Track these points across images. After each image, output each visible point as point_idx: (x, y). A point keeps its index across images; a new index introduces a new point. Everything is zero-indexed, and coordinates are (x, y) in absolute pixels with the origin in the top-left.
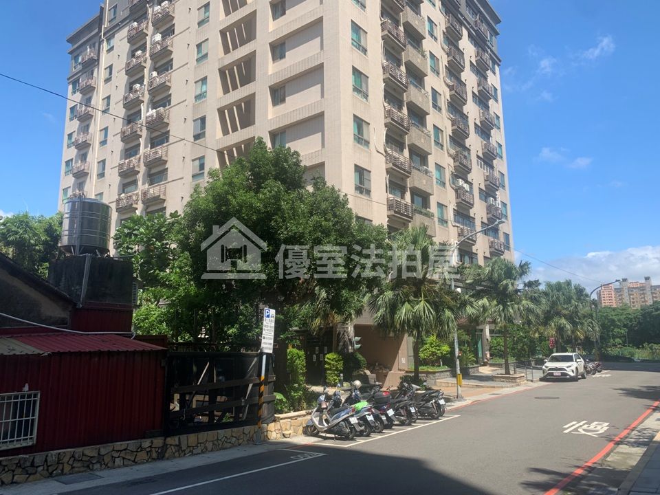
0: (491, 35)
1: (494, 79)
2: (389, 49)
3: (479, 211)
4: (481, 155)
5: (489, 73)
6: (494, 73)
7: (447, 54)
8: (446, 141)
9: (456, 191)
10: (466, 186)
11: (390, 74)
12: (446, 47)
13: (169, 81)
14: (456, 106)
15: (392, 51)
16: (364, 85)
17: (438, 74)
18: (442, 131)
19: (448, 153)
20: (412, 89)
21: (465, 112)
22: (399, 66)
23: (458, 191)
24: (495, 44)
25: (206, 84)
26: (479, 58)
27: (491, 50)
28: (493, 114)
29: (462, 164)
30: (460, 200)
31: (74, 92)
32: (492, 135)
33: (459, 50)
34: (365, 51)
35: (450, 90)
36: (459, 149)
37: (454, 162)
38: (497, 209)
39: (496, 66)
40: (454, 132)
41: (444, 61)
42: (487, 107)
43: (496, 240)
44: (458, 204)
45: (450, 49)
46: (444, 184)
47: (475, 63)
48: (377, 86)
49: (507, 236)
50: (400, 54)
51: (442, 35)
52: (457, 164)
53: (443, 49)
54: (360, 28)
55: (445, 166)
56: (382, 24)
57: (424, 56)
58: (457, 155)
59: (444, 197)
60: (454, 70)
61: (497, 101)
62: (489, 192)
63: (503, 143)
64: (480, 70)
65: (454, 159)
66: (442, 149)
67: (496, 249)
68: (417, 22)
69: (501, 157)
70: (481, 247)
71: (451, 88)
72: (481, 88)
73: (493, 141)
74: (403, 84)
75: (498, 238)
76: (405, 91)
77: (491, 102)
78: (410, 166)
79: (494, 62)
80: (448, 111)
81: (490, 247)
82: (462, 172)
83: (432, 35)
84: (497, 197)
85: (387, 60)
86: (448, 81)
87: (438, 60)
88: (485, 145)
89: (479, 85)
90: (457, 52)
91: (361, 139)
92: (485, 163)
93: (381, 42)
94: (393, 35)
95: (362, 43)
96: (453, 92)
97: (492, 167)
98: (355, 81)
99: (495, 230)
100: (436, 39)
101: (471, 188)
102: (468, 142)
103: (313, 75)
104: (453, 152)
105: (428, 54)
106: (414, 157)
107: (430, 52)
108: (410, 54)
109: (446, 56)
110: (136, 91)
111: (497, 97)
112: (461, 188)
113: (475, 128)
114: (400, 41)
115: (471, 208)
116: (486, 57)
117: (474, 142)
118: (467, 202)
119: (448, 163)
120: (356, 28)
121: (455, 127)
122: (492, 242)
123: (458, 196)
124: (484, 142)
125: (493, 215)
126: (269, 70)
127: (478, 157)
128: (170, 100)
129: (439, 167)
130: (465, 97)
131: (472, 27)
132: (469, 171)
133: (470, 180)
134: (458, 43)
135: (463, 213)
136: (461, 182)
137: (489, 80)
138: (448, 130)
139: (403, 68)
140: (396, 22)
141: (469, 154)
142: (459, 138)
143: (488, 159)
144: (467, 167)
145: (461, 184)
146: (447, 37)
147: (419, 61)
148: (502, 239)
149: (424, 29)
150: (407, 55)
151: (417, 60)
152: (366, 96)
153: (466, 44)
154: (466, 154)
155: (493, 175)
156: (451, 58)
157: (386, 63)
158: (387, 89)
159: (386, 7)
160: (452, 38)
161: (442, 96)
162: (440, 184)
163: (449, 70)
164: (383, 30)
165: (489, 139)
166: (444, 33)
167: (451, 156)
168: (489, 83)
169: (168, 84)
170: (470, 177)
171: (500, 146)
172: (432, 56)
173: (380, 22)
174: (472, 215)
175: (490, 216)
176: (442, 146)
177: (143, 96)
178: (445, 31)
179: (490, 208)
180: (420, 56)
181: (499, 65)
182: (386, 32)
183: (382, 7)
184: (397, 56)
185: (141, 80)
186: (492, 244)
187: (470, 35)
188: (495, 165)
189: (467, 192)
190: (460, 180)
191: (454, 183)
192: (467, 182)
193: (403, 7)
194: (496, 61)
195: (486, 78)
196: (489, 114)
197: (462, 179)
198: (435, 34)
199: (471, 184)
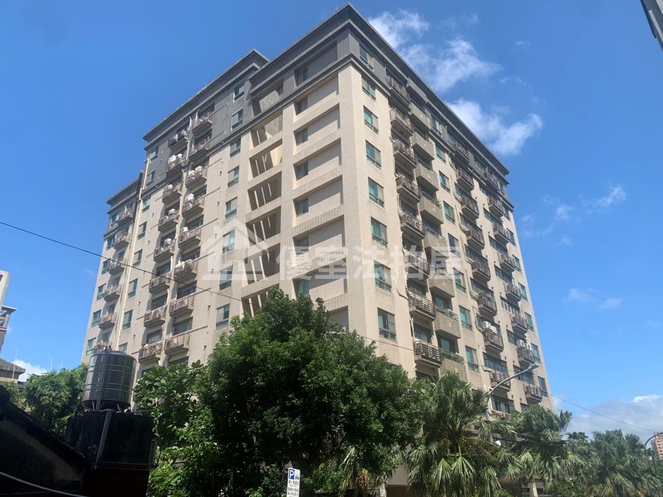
0: (501, 185)
1: (508, 224)
2: (405, 201)
3: (509, 354)
4: (505, 297)
5: (503, 218)
6: (509, 219)
7: (461, 203)
8: (468, 284)
9: (483, 333)
10: (494, 329)
11: (408, 224)
12: (459, 197)
13: (199, 235)
14: (474, 249)
15: (408, 202)
16: (383, 234)
17: (453, 221)
18: (463, 274)
19: (471, 295)
20: (429, 236)
21: (484, 255)
22: (416, 216)
23: (486, 333)
24: (506, 192)
25: (234, 236)
26: (492, 205)
27: (503, 198)
28: (512, 257)
29: (487, 306)
30: (488, 343)
31: (109, 248)
32: (514, 277)
33: (472, 199)
34: (382, 203)
35: (467, 236)
36: (482, 291)
37: (479, 304)
38: (528, 352)
39: (509, 212)
40: (474, 274)
41: (458, 209)
42: (505, 251)
43: (531, 385)
44: (487, 348)
45: (463, 199)
46: (470, 327)
47: (488, 210)
48: (395, 234)
49: (542, 380)
50: (415, 204)
51: (454, 187)
52: (482, 306)
53: (456, 199)
54: (377, 184)
55: (470, 309)
56: (396, 180)
57: (438, 206)
58: (480, 297)
59: (471, 340)
60: (469, 217)
61: (514, 244)
62: (518, 334)
63: (525, 284)
64: (494, 216)
65: (477, 301)
66: (464, 292)
67: (532, 395)
68: (429, 177)
69: (526, 299)
70: (517, 393)
71: (467, 234)
72: (497, 232)
73: (515, 283)
74: (420, 232)
75: (533, 384)
76: (423, 238)
77: (509, 246)
78: (434, 309)
79: (507, 209)
80: (467, 255)
81: (526, 393)
82: (487, 314)
83: (444, 187)
84: (527, 339)
85: (404, 211)
86: (464, 227)
87: (452, 208)
88: (508, 287)
89: (495, 230)
90: (470, 201)
91: (382, 284)
92: (510, 304)
93: (397, 195)
94: (408, 189)
95: (380, 197)
96: (470, 237)
97: (517, 308)
98: (374, 231)
99: (530, 375)
100: (448, 190)
101: (499, 330)
102: (490, 284)
103: (334, 227)
104: (475, 294)
105: (442, 204)
106: (437, 299)
107: (444, 202)
108: (425, 204)
109: (460, 205)
110: (167, 245)
111: (514, 240)
112: (488, 330)
113: (496, 271)
114: (414, 194)
115: (501, 351)
116: (499, 204)
117: (496, 285)
118: (496, 345)
119: (473, 306)
120: (373, 184)
121: (476, 270)
122: (527, 387)
123: (486, 339)
124: (507, 284)
125: (525, 359)
126: (293, 223)
127: (502, 298)
128: (199, 252)
129: (463, 310)
130: (482, 242)
131: (482, 179)
132: (495, 313)
133: (496, 322)
134: (470, 193)
135: (493, 356)
136: (488, 325)
137: (504, 225)
138: (469, 273)
139: (419, 217)
140: (410, 177)
141: (493, 296)
142: (480, 280)
143: (512, 300)
144: (492, 309)
145: (487, 326)
146: (460, 188)
147: (434, 210)
148: (538, 384)
149: (438, 183)
150: (422, 205)
151: (432, 209)
152: (385, 243)
153: (477, 193)
154: (490, 296)
155: (519, 316)
156: (465, 206)
157: (402, 213)
158: (405, 236)
159: (400, 165)
160: (464, 189)
161: (460, 241)
162: (466, 327)
163: (463, 217)
164: (398, 185)
165: (511, 281)
166: (456, 184)
167: (474, 298)
168: (505, 227)
169: (197, 237)
170: (496, 319)
171: (523, 287)
172: (446, 205)
173: (395, 178)
174: (503, 359)
175: (522, 359)
176: (464, 289)
177: (173, 250)
178: (457, 182)
179: (520, 351)
180: (435, 206)
181: (512, 211)
182: (401, 186)
183: (396, 165)
184: (413, 207)
185: (172, 235)
186: (527, 389)
187: (481, 186)
188: (520, 306)
189: (495, 334)
190: (487, 322)
191: (480, 326)
192: (493, 324)
193: (416, 164)
194: (509, 207)
195: (501, 223)
196: (508, 257)
197: (489, 321)
198: (448, 186)
199: (498, 326)
